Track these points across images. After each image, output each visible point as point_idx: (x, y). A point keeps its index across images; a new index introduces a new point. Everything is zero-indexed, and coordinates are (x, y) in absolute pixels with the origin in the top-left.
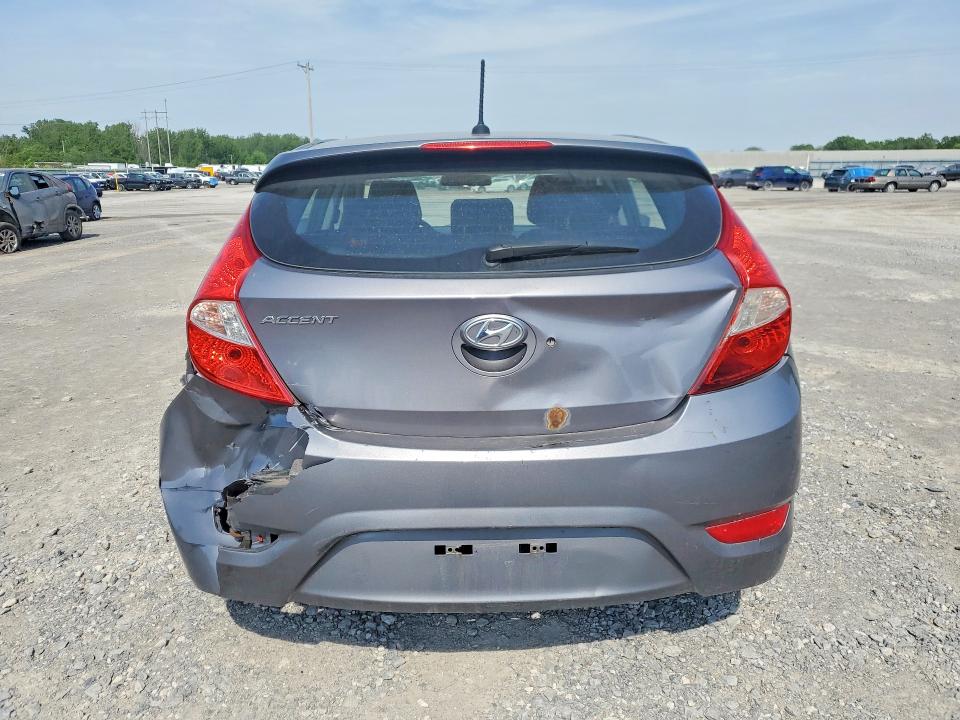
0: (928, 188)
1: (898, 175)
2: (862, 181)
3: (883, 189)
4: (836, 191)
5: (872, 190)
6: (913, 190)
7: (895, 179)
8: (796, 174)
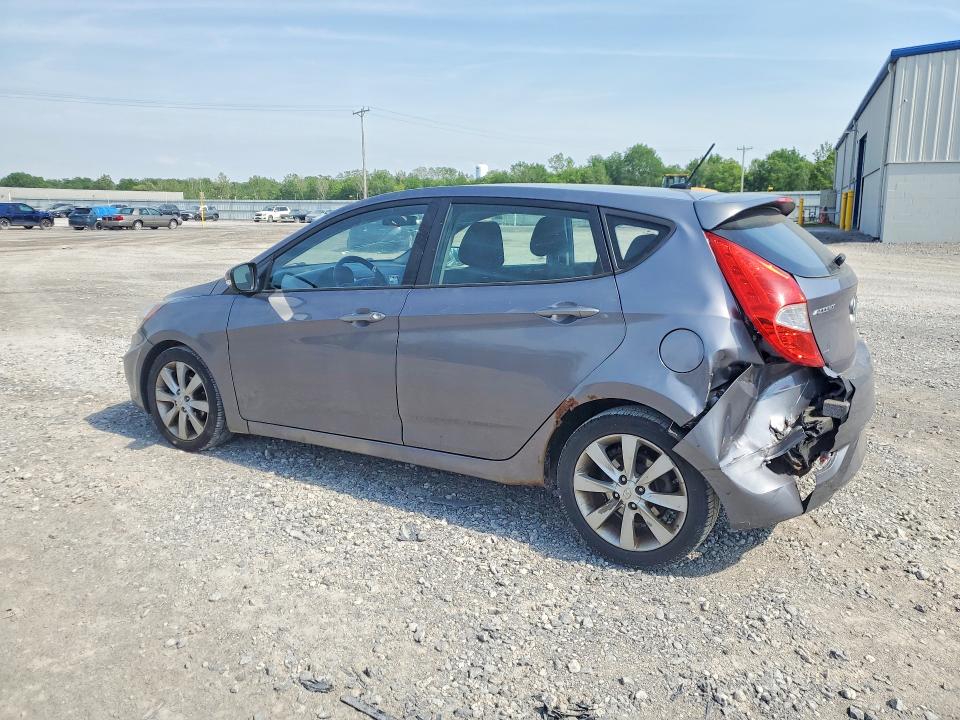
0: (169, 226)
1: (141, 213)
2: (110, 219)
3: (131, 227)
4: (82, 229)
5: (120, 228)
6: (154, 228)
7: (140, 217)
8: (34, 212)
